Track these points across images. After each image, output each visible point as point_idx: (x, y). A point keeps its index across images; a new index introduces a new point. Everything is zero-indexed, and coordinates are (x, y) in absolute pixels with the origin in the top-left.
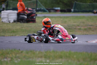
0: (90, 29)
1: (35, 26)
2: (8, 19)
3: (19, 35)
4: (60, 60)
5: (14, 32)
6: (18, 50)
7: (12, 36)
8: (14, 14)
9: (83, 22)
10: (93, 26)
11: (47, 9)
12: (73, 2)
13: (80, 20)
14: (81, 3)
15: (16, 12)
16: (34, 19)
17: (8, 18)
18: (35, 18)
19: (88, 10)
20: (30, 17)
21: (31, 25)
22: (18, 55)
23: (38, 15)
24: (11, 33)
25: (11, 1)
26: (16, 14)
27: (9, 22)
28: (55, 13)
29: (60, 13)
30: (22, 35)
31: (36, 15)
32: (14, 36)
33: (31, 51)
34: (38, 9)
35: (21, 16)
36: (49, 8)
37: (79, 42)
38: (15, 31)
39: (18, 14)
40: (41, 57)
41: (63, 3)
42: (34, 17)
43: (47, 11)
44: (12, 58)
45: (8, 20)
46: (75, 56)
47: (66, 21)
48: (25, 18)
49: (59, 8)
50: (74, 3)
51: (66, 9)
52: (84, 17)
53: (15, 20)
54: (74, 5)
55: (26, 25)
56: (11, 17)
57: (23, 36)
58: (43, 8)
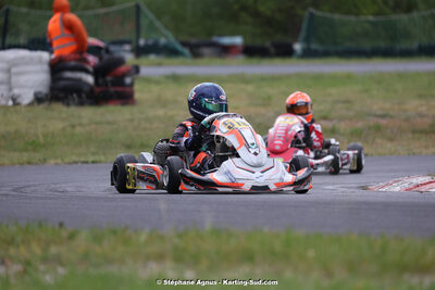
0: (378, 129)
1: (131, 120)
2: (10, 89)
3: (59, 161)
4: (245, 269)
5: (35, 148)
6: (57, 226)
7: (29, 163)
8: (38, 68)
9: (347, 102)
10: (391, 117)
11: (184, 44)
12: (300, 12)
13: (333, 91)
14: (337, 17)
15: (45, 56)
16: (128, 89)
17: (9, 84)
18: (132, 85)
19: (367, 45)
20: (109, 78)
21: (113, 113)
22: (53, 250)
23: (144, 71)
24: (26, 150)
25: (24, 10)
26: (46, 67)
27: (16, 103)
28: (219, 61)
29: (241, 58)
30: (74, 158)
31: (137, 69)
32: (36, 164)
33: (114, 232)
34: (142, 42)
35: (69, 74)
36: (193, 41)
37: (331, 187)
38: (42, 140)
39: (56, 68)
40: (160, 257)
41: (256, 14)
42: (128, 80)
43: (186, 51)
44: (28, 263)
45: (11, 94)
46: (311, 254)
47: (269, 98)
48: (86, 83)
49: (238, 40)
50: (306, 14)
51: (268, 44)
52: (349, 78)
53: (40, 93)
54: (304, 26)
55: (88, 113)
56: (23, 79)
57: (76, 163)
58: (166, 38)
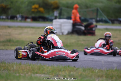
2: (61, 30)
8: (69, 24)
11: (110, 20)
16: (93, 32)
17: (60, 28)
18: (95, 30)
20: (89, 28)
23: (98, 27)
26: (71, 25)
28: (119, 25)
31: (96, 26)
34: (98, 19)
36: (112, 19)
38: (69, 44)
42: (94, 29)
43: (110, 22)
56: (65, 27)
58: (105, 18)
